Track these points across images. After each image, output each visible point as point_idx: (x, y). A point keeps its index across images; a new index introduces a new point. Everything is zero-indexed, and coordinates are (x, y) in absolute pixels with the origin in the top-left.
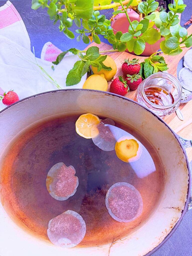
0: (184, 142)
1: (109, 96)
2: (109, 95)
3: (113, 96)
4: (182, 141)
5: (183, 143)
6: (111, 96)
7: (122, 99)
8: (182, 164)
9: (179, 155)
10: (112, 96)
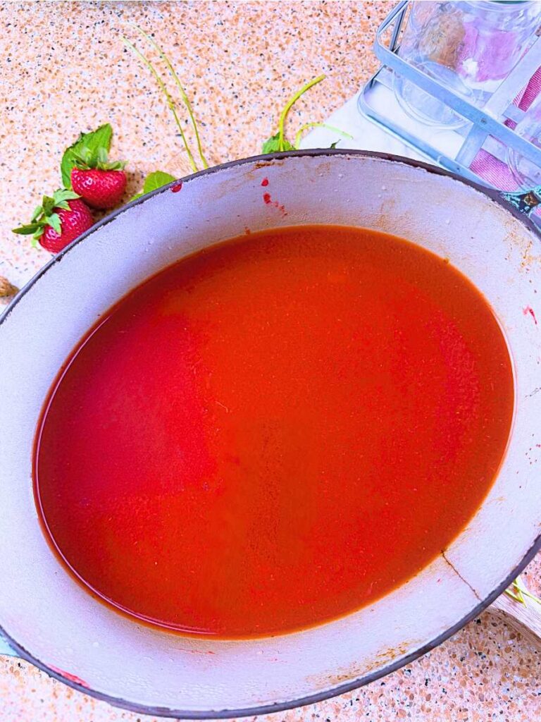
0: (517, 202)
1: (269, 165)
2: (268, 162)
3: (281, 161)
4: (513, 202)
5: (518, 206)
6: (274, 163)
7: (308, 157)
8: (534, 261)
9: (517, 244)
10: (277, 161)
